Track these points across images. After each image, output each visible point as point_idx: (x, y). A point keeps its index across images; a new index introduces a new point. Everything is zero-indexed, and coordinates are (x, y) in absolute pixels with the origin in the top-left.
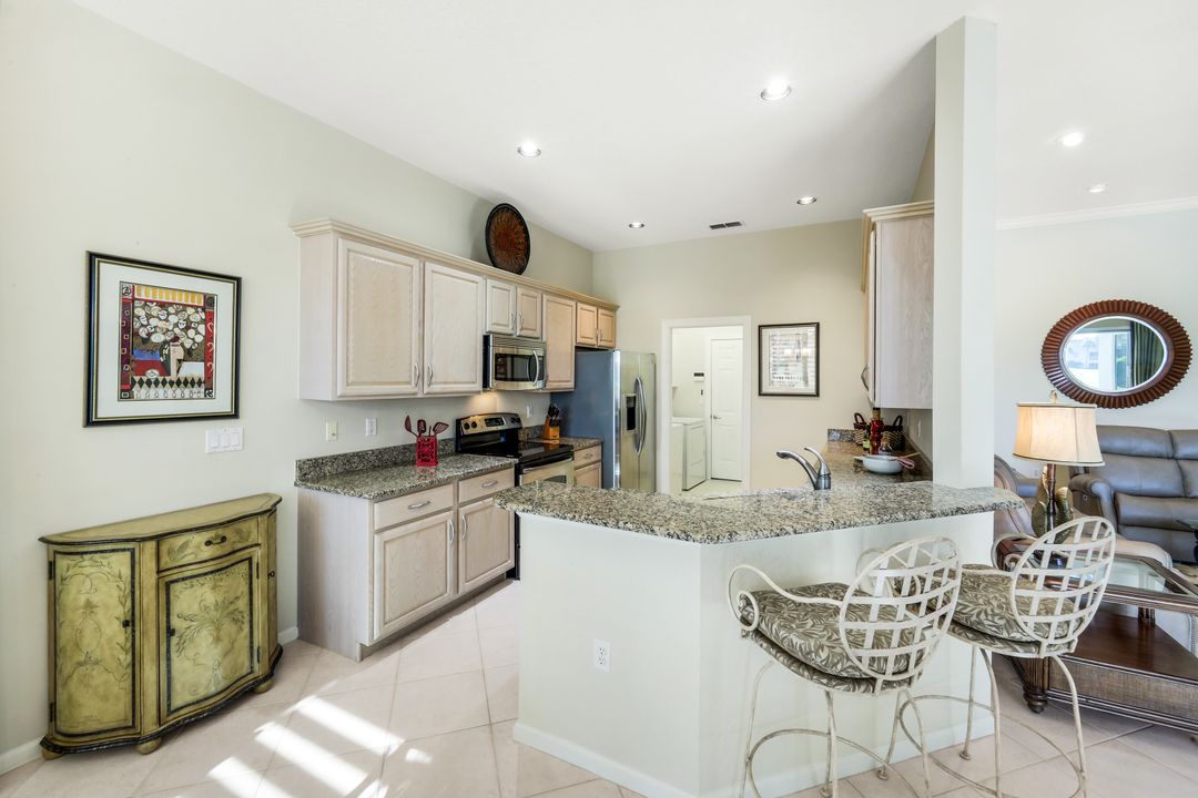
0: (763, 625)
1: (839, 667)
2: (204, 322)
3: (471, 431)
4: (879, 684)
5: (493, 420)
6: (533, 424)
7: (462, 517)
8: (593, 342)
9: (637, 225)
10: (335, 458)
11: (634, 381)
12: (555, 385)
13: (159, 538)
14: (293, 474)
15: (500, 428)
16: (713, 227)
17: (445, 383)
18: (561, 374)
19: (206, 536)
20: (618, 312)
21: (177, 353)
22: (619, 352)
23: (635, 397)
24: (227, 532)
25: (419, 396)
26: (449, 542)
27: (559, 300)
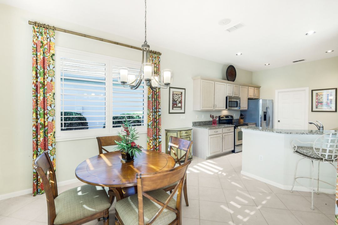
0: (298, 150)
1: (314, 155)
2: (181, 97)
3: (222, 119)
4: (324, 160)
5: (227, 117)
6: (236, 118)
7: (223, 136)
8: (253, 97)
9: (267, 64)
10: (198, 122)
11: (266, 107)
12: (243, 108)
13: (180, 131)
14: (192, 124)
15: (228, 119)
16: (294, 62)
17: (219, 107)
18: (244, 105)
19: (185, 132)
20: (260, 88)
21: (178, 102)
22: (261, 100)
23: (266, 112)
24: (187, 132)
25: (214, 110)
26: (221, 141)
27: (243, 87)
